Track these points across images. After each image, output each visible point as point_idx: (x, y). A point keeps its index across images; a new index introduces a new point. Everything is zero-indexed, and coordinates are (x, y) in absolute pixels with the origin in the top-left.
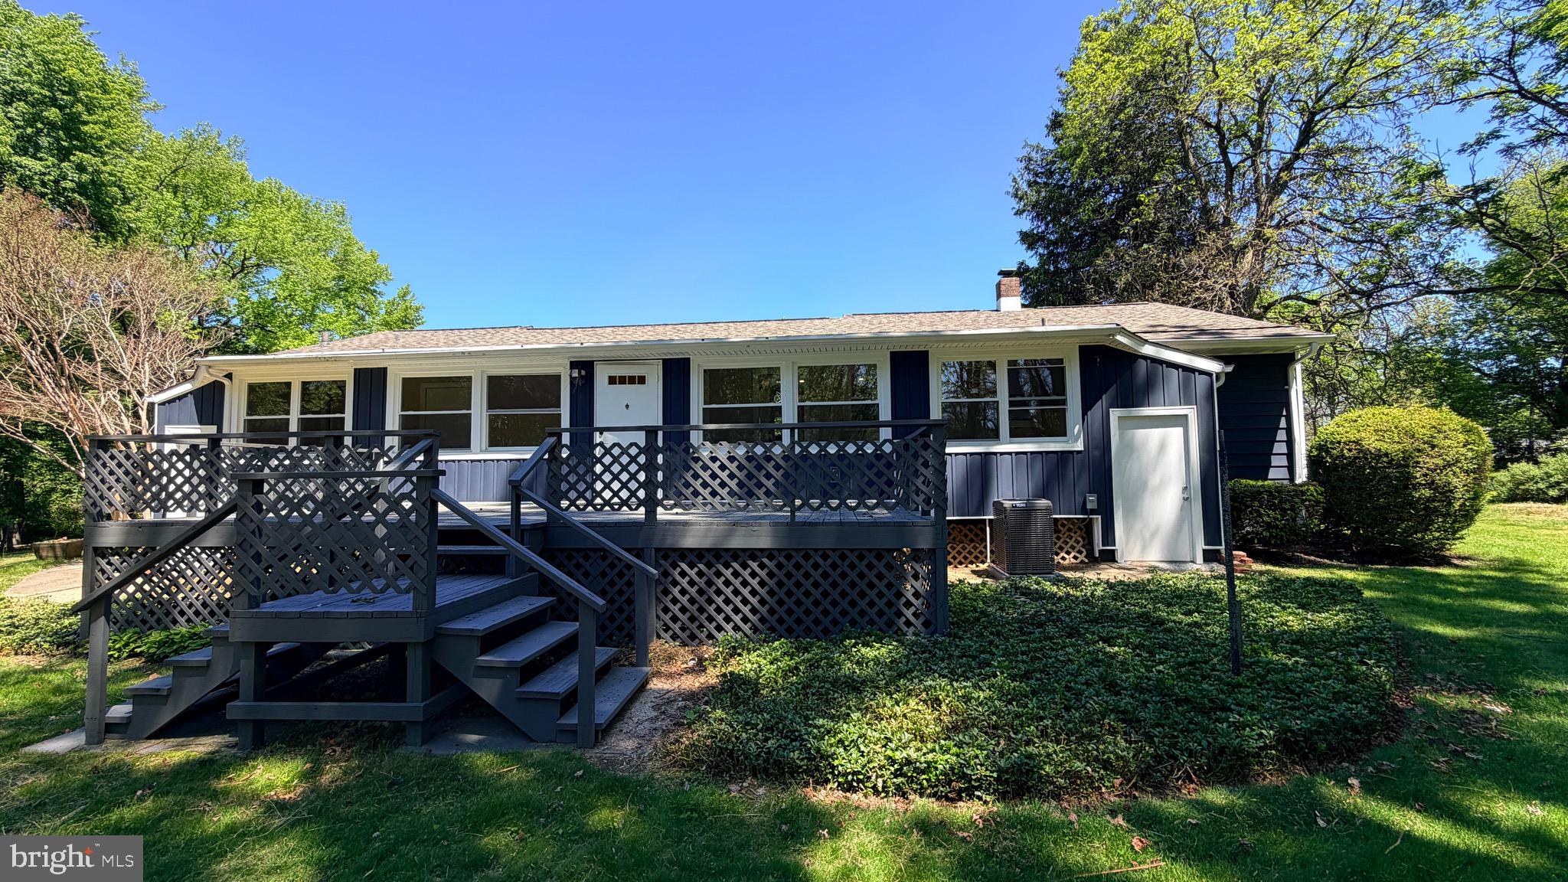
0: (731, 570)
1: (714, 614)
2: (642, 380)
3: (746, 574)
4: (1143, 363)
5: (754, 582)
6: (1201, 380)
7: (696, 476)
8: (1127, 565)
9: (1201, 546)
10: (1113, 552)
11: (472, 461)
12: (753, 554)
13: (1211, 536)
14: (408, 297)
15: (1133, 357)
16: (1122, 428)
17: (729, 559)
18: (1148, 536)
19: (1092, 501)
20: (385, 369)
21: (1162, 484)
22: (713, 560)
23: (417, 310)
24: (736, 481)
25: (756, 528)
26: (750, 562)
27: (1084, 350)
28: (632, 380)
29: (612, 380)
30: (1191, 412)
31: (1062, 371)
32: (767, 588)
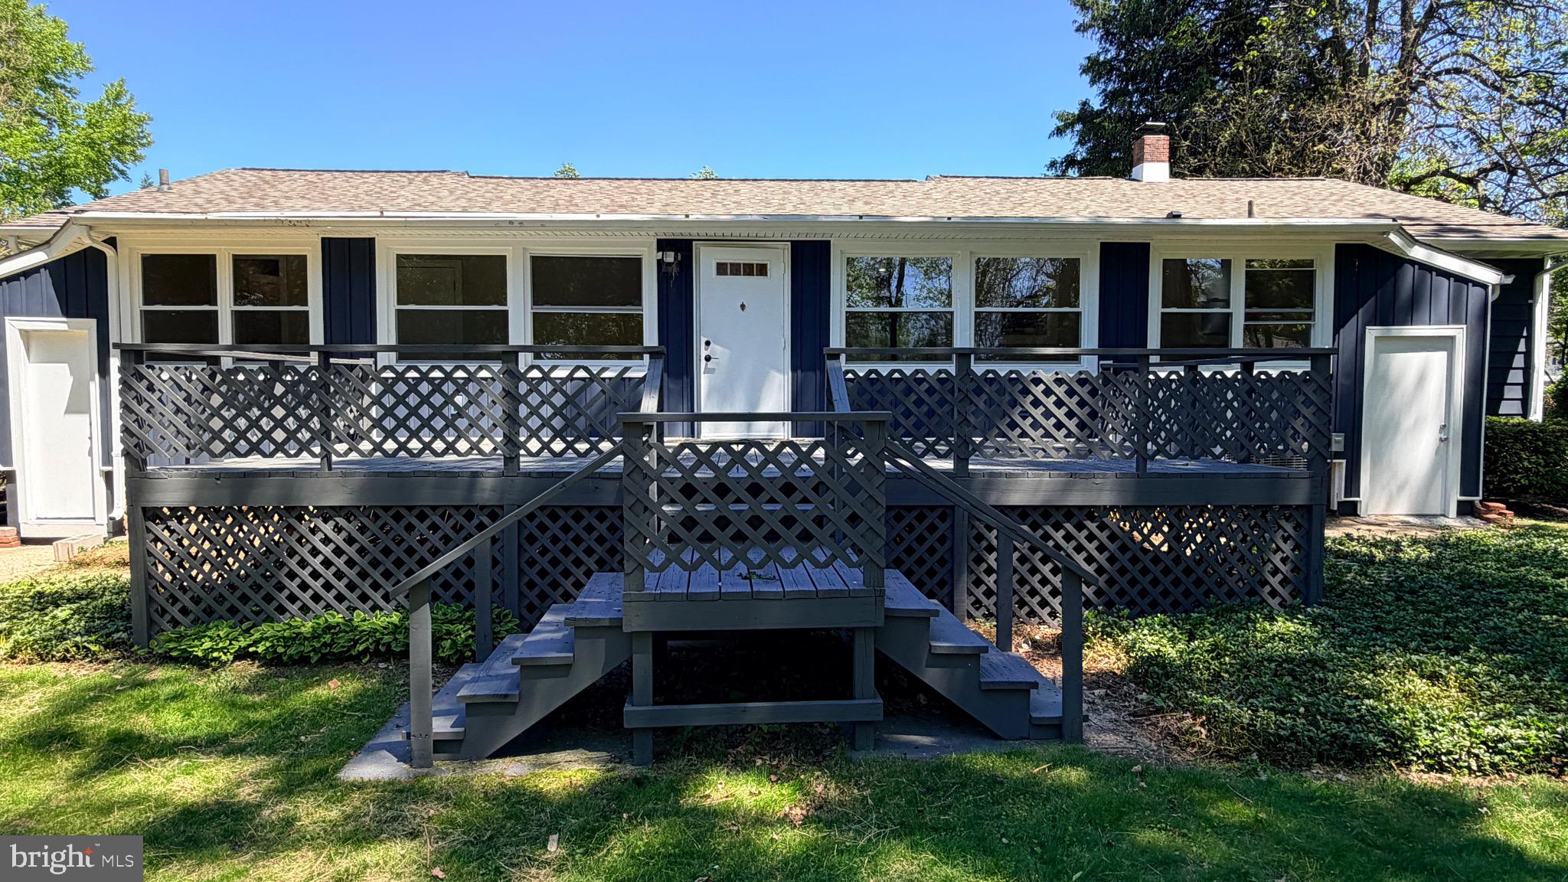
0: (1062, 532)
1: (1038, 586)
2: (762, 270)
3: (1082, 536)
4: (1409, 268)
5: (1091, 547)
6: (1475, 293)
7: (1025, 415)
8: (1372, 519)
9: (1456, 496)
10: (1355, 504)
12: (1090, 512)
13: (1468, 485)
14: (123, 101)
15: (1399, 262)
16: (1378, 351)
17: (1061, 519)
18: (1394, 488)
19: (1337, 442)
20: (371, 241)
21: (1417, 423)
22: (1040, 520)
23: (140, 122)
24: (1075, 420)
25: (1098, 481)
26: (1088, 523)
27: (1341, 249)
28: (749, 270)
29: (722, 269)
30: (1459, 332)
31: (1311, 275)
32: (1106, 554)
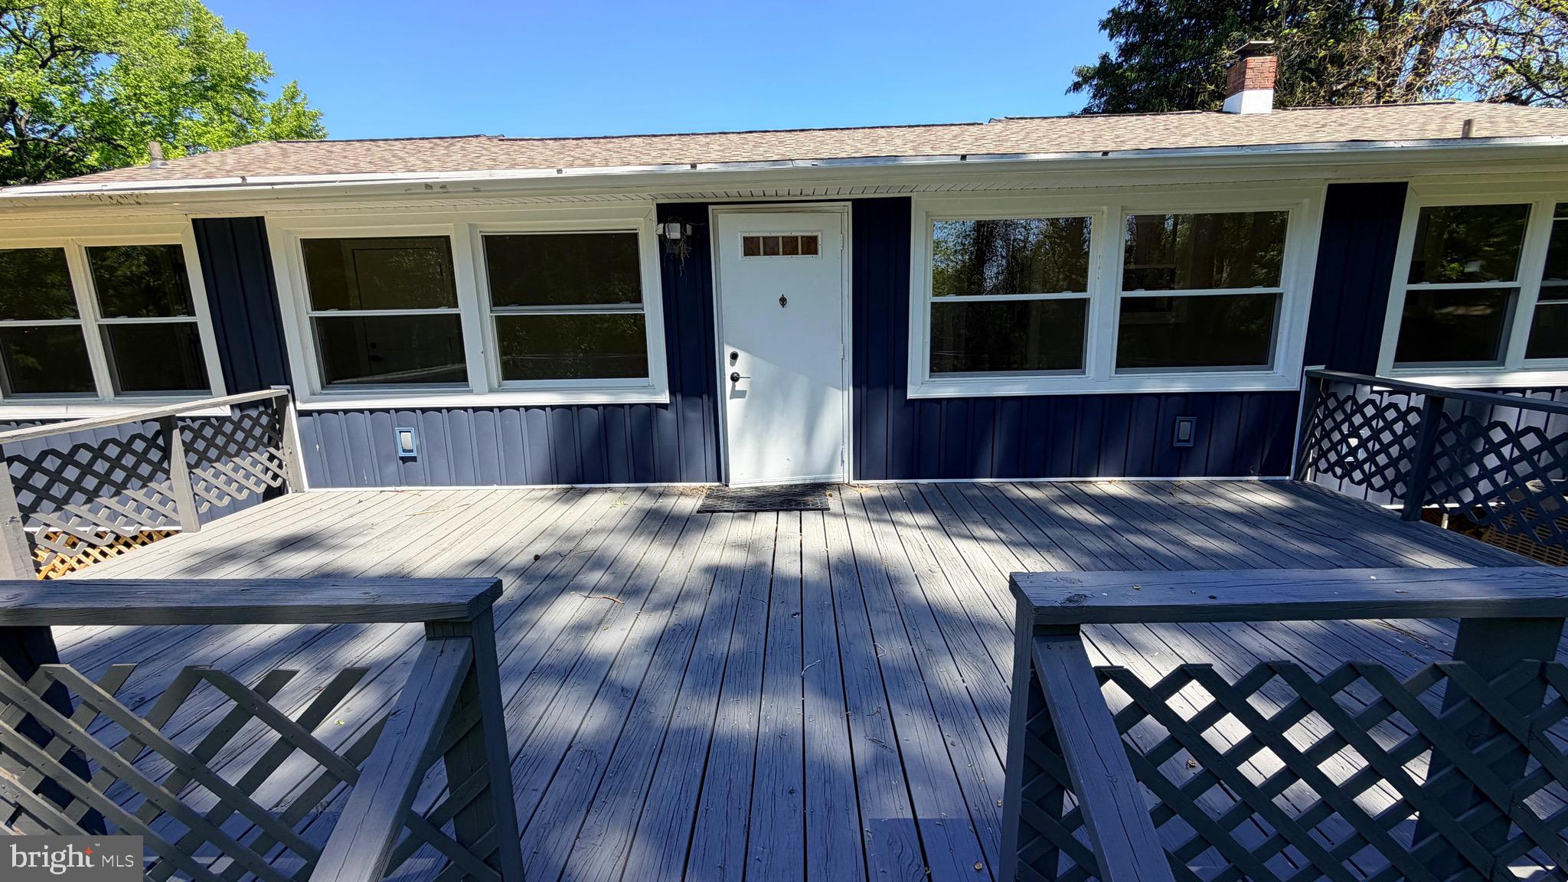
2: (810, 246)
11: (476, 409)
20: (259, 222)
28: (790, 246)
29: (751, 247)
